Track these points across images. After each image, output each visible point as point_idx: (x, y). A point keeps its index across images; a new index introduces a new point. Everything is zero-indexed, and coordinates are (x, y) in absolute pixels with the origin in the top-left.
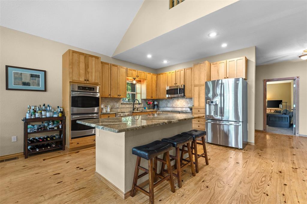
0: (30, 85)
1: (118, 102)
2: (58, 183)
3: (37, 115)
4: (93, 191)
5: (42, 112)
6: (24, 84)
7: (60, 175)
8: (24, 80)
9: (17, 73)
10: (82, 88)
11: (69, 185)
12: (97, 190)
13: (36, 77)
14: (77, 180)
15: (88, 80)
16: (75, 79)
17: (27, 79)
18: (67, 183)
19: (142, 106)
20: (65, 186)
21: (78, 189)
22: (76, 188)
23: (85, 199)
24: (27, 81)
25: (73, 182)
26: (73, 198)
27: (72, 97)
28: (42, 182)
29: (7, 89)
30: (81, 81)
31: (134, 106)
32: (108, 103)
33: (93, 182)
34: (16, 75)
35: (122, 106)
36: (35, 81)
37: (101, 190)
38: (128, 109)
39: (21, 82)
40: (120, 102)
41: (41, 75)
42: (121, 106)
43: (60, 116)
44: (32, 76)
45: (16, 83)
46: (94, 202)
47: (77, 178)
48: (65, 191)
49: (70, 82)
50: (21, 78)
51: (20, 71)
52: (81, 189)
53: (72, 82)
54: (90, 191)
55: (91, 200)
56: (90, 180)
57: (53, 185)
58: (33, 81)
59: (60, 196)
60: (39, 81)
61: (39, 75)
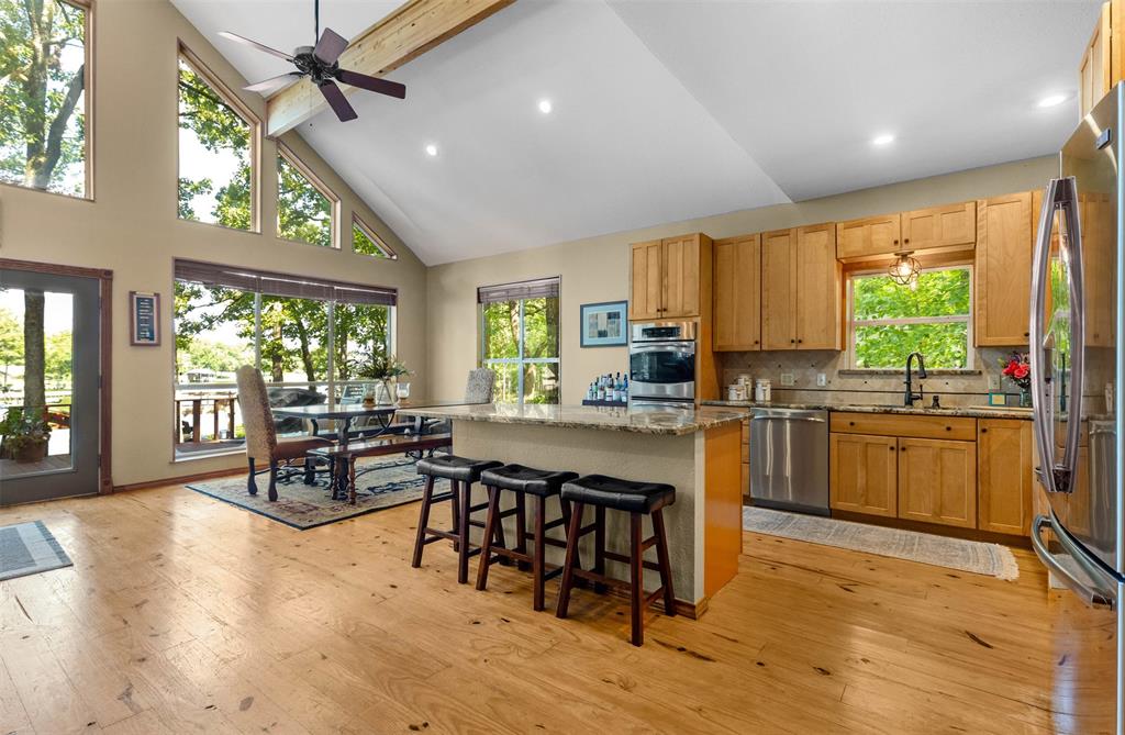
0: (607, 336)
1: (825, 365)
3: (599, 395)
6: (602, 334)
8: (600, 327)
9: (592, 316)
10: (651, 332)
13: (614, 318)
15: (665, 310)
17: (603, 324)
19: (989, 382)
24: (603, 328)
27: (631, 355)
29: (582, 346)
31: (909, 384)
32: (779, 370)
34: (591, 320)
35: (843, 381)
36: (614, 326)
38: (879, 399)
39: (596, 332)
40: (835, 367)
41: (621, 311)
42: (837, 383)
44: (610, 316)
45: (592, 334)
50: (597, 324)
51: (595, 311)
53: (633, 320)
58: (611, 326)
60: (618, 325)
61: (619, 313)
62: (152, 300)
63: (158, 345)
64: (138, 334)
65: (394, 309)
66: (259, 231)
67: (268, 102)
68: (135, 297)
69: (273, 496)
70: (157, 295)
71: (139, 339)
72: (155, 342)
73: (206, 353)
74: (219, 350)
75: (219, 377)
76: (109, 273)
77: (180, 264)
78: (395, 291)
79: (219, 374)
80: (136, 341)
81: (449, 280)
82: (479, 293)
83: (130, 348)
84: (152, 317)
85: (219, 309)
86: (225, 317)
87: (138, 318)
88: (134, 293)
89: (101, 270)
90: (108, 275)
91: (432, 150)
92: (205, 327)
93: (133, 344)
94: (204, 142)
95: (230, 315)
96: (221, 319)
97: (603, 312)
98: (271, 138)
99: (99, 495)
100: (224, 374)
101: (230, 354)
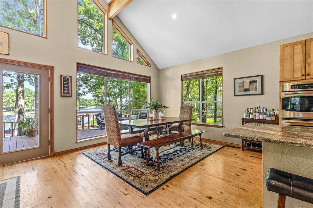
0: (249, 91)
2: (236, 175)
3: (251, 116)
4: (247, 198)
5: (256, 114)
6: (246, 90)
7: (245, 171)
8: (245, 87)
9: (241, 83)
10: (298, 86)
11: (240, 181)
12: (252, 200)
13: (254, 83)
14: (250, 182)
15: (308, 75)
16: (287, 77)
17: (247, 86)
18: (240, 179)
20: (237, 179)
21: (240, 188)
22: (241, 186)
23: (234, 196)
24: (247, 88)
25: (245, 182)
26: (229, 189)
27: (282, 98)
28: (230, 168)
29: (235, 95)
30: (297, 78)
33: (259, 193)
34: (240, 84)
36: (253, 86)
37: (254, 204)
39: (243, 89)
41: (259, 79)
43: (273, 119)
44: (251, 82)
45: (241, 90)
46: (236, 203)
47: (253, 181)
48: (232, 182)
49: (280, 82)
50: (243, 86)
51: (242, 80)
52: (242, 189)
53: (283, 81)
54: (245, 196)
55: (237, 200)
56: (258, 190)
57: (232, 174)
58: (252, 86)
59: (226, 182)
60: (256, 86)
61: (257, 81)
62: (69, 78)
63: (71, 96)
64: (64, 92)
65: (149, 84)
66: (106, 53)
67: (109, 5)
68: (62, 77)
69: (120, 163)
70: (71, 77)
71: (64, 94)
72: (70, 95)
73: (83, 102)
74: (86, 101)
75: (86, 108)
76: (53, 67)
77: (79, 65)
78: (150, 77)
79: (86, 107)
80: (63, 95)
81: (169, 73)
82: (182, 77)
83: (61, 97)
84: (69, 86)
85: (86, 90)
86: (88, 92)
87: (64, 86)
88: (61, 76)
89: (49, 66)
90: (52, 68)
91: (174, 16)
92: (83, 94)
93: (62, 96)
94: (83, 43)
95: (90, 91)
96: (87, 92)
97: (247, 81)
98: (110, 19)
99: (49, 157)
100: (87, 107)
101: (88, 102)
